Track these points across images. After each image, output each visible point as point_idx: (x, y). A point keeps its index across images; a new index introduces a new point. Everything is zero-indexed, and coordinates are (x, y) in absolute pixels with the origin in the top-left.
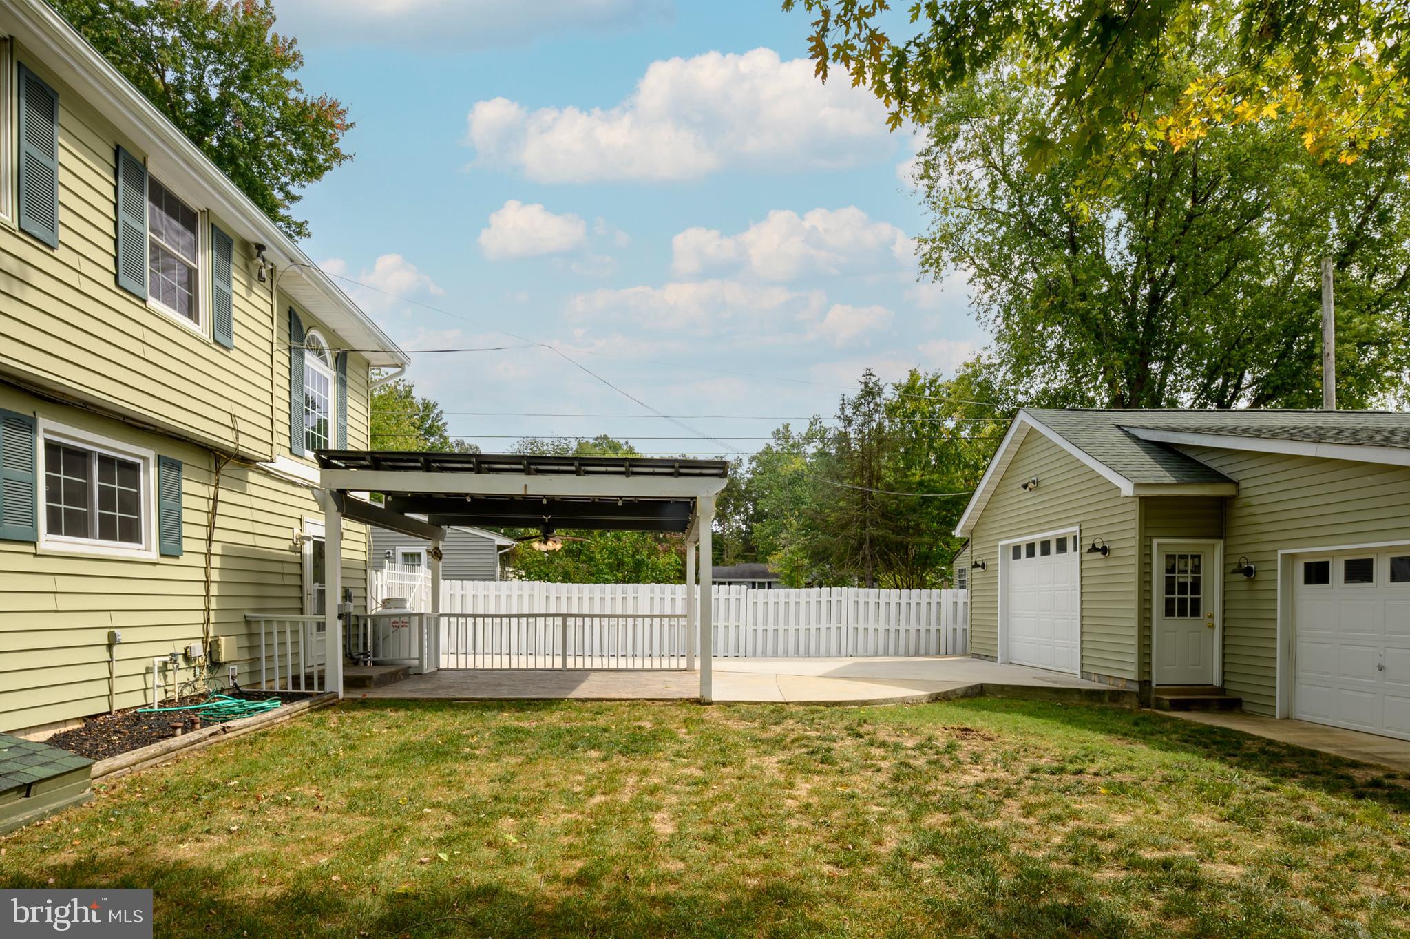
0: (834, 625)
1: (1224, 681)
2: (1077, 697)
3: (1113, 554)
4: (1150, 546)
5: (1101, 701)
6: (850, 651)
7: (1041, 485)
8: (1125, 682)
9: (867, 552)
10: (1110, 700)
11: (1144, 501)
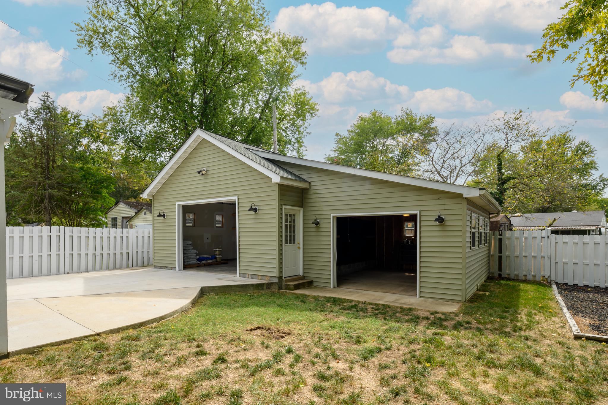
0: (54, 253)
1: (304, 273)
2: (252, 288)
3: (260, 212)
4: (282, 209)
5: (263, 289)
6: (67, 269)
7: (209, 173)
8: (269, 278)
9: (46, 205)
10: (267, 288)
11: (279, 185)
